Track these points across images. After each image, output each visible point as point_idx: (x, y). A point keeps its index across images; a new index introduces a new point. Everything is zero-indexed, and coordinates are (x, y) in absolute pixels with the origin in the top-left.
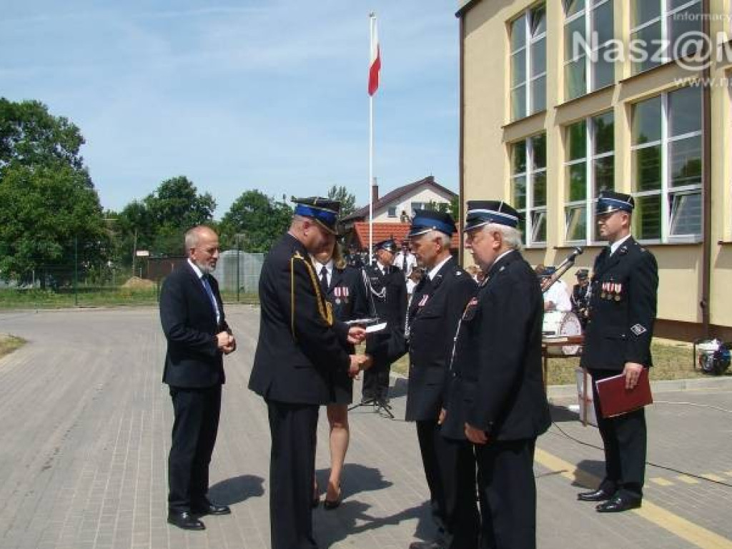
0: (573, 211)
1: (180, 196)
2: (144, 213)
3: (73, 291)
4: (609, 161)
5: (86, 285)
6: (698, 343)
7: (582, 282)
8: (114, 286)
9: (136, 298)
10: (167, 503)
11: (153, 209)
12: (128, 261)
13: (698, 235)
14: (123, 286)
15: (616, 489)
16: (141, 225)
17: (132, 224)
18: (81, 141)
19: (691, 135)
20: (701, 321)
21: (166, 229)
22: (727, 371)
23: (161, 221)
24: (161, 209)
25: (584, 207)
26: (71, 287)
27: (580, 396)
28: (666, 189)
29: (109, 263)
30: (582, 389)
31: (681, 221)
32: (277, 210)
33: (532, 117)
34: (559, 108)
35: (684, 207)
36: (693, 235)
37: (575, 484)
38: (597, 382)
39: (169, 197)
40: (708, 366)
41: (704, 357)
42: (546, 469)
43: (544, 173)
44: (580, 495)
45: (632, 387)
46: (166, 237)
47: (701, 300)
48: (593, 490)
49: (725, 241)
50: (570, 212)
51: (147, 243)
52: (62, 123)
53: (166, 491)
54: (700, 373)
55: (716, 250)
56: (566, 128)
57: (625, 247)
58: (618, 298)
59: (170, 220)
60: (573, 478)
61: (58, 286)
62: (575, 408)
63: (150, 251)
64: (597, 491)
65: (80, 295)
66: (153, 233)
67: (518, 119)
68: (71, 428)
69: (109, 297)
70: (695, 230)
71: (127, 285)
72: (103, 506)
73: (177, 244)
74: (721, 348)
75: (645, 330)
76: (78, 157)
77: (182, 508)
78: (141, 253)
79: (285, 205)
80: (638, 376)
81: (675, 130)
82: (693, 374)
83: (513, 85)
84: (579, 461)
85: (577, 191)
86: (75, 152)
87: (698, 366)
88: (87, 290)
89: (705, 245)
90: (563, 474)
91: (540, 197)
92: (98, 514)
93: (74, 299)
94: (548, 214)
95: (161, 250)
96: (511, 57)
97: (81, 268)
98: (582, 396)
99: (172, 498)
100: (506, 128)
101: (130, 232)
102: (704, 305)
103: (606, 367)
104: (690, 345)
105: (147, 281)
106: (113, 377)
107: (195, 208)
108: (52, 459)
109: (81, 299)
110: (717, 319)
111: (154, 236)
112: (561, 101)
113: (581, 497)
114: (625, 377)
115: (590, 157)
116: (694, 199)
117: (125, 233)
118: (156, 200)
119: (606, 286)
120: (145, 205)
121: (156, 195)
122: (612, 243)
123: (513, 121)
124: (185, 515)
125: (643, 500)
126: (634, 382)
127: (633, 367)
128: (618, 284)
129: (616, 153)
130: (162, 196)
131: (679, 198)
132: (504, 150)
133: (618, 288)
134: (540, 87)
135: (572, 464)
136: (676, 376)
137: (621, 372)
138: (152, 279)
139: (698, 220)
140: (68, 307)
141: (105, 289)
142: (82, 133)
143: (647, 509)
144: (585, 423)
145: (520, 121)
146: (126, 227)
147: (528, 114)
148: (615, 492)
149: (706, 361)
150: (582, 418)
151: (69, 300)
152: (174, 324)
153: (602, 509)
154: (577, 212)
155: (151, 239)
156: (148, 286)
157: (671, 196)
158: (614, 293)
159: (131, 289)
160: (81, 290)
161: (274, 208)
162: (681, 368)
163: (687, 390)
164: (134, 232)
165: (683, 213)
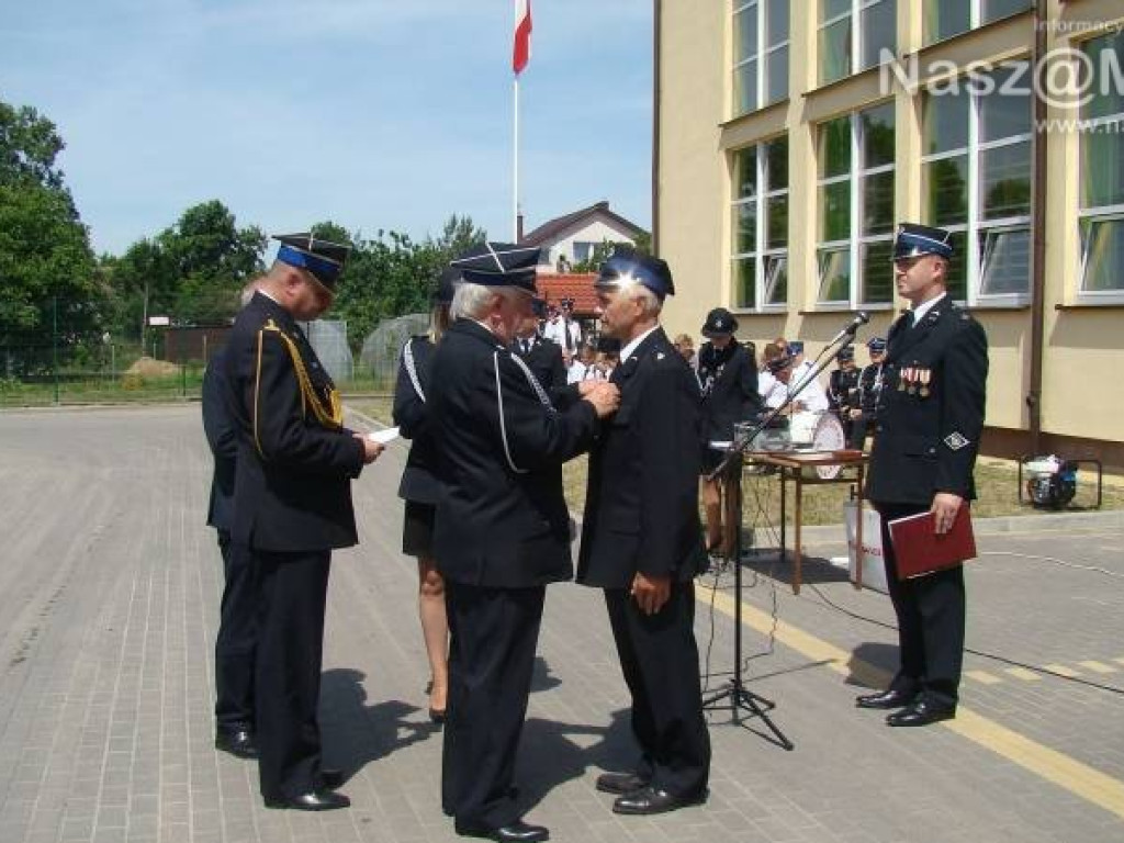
0: (829, 255)
1: (212, 230)
2: (158, 259)
3: (50, 380)
4: (887, 181)
5: (70, 370)
6: (1026, 461)
7: (844, 366)
8: (113, 372)
9: (149, 390)
10: (214, 718)
11: (174, 250)
12: (134, 332)
13: (1024, 295)
14: (129, 372)
15: (917, 691)
16: (155, 277)
17: (140, 275)
18: (57, 144)
19: (1016, 139)
20: (1027, 427)
21: (194, 282)
22: (1070, 505)
23: (185, 270)
24: (185, 252)
25: (847, 250)
26: (48, 373)
27: (850, 542)
28: (974, 223)
29: (106, 337)
30: (855, 532)
31: (998, 273)
32: (366, 253)
33: (767, 110)
34: (809, 96)
35: (1002, 250)
36: (1015, 295)
37: (851, 681)
38: (890, 523)
39: (196, 233)
40: (1041, 495)
41: (1035, 482)
42: (804, 657)
43: (785, 197)
44: (859, 699)
45: (944, 531)
46: (193, 294)
47: (1028, 394)
48: (880, 692)
49: (1066, 304)
50: (824, 258)
51: (164, 304)
52: (27, 117)
53: (211, 699)
54: (1030, 508)
55: (1051, 317)
56: (820, 126)
57: (937, 313)
58: (924, 393)
59: (197, 268)
60: (847, 672)
61: (26, 372)
62: (841, 561)
63: (170, 317)
64: (886, 693)
65: (61, 387)
66: (172, 290)
67: (744, 113)
68: (56, 596)
69: (107, 387)
70: (1018, 286)
71: (135, 370)
72: (111, 722)
73: (211, 307)
74: (1062, 469)
75: (966, 442)
76: (54, 169)
77: (236, 724)
78: (155, 321)
79: (382, 246)
80: (955, 514)
81: (990, 132)
82: (1019, 509)
83: (736, 60)
84: (855, 645)
85: (836, 225)
86: (48, 162)
87: (1026, 497)
88: (72, 378)
89: (1036, 310)
90: (831, 665)
91: (778, 235)
92: (105, 735)
93: (54, 393)
94: (791, 261)
95: (186, 314)
96: (734, 17)
97: (63, 344)
98: (855, 542)
99: (221, 710)
100: (726, 126)
101: (135, 287)
102: (1033, 402)
103: (905, 500)
104: (1012, 465)
105: (164, 364)
106: (120, 515)
107: (236, 249)
108: (26, 647)
109: (63, 392)
110: (1052, 424)
111: (174, 294)
112: (812, 86)
113: (862, 703)
114: (934, 515)
115: (857, 173)
116: (1020, 239)
117: (129, 289)
118: (176, 237)
119: (906, 373)
120: (161, 245)
121: (177, 231)
122: (916, 305)
123: (737, 116)
124: (243, 737)
125: (958, 707)
126: (948, 524)
127: (947, 501)
128: (926, 369)
129: (898, 166)
130: (185, 232)
131: (995, 236)
132: (722, 161)
133: (925, 376)
134: (780, 64)
135: (845, 649)
136: (994, 512)
137: (928, 508)
138: (173, 360)
139: (1025, 271)
140: (42, 404)
141: (100, 376)
142: (58, 132)
143: (965, 722)
144: (858, 585)
145: (749, 116)
146: (130, 279)
147: (760, 105)
148: (914, 697)
149: (1038, 488)
150: (853, 577)
151: (46, 393)
152: (226, 430)
153: (896, 722)
154: (836, 258)
155: (170, 298)
156: (165, 371)
157: (982, 234)
158: (918, 384)
159: (140, 376)
160: (62, 379)
161: (360, 251)
162: (1000, 500)
163: (1010, 533)
164: (142, 288)
165: (1000, 261)
